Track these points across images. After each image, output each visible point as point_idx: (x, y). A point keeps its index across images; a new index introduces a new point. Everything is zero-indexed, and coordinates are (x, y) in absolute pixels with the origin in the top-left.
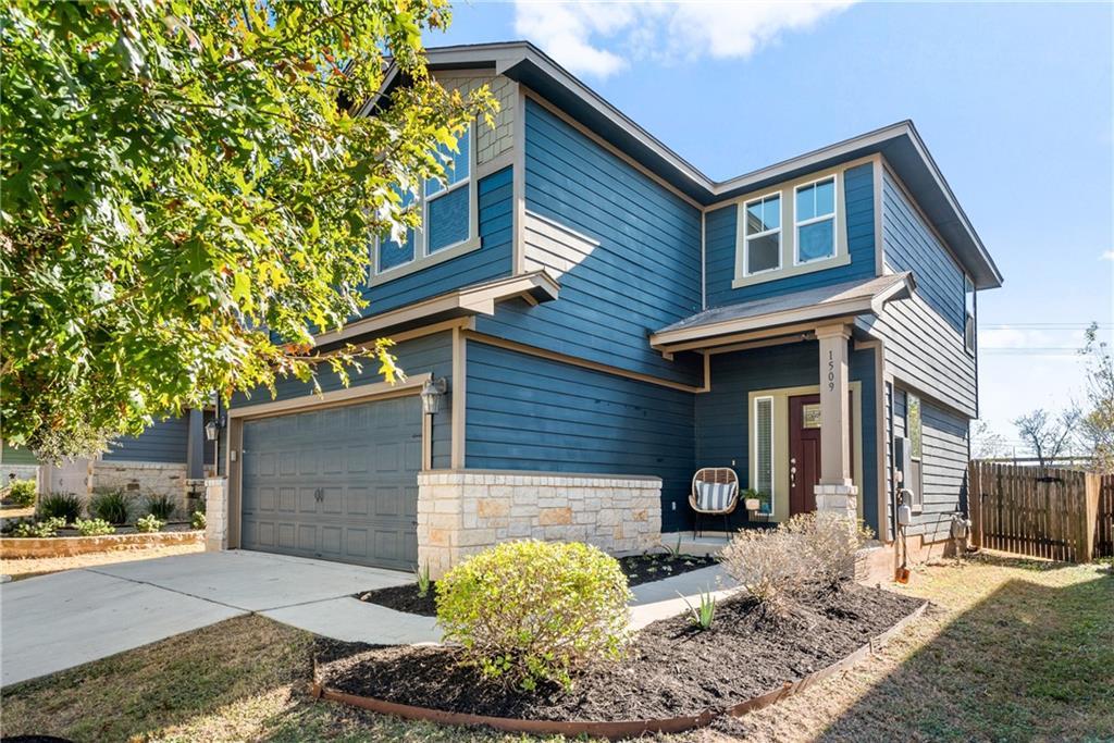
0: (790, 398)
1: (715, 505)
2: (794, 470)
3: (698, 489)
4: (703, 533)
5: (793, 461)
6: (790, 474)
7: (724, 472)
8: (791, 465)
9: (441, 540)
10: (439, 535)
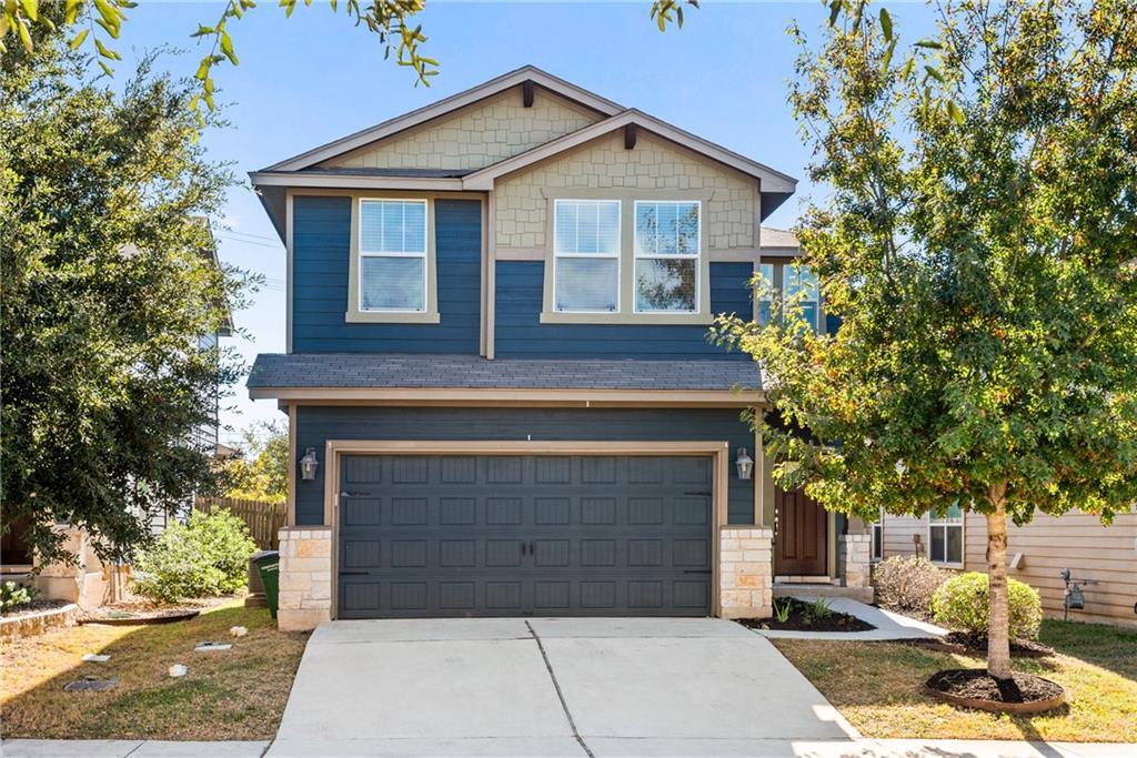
2: (777, 519)
9: (753, 584)
10: (749, 580)
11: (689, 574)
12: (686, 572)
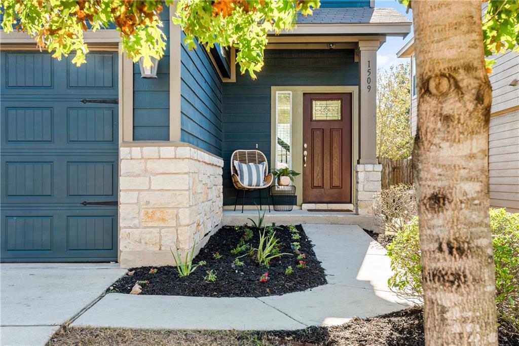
0: (304, 94)
1: (254, 182)
2: (306, 153)
3: (237, 168)
4: (246, 207)
5: (306, 146)
6: (304, 156)
7: (254, 154)
8: (304, 149)
9: (163, 220)
10: (158, 215)
11: (88, 207)
12: (85, 204)
